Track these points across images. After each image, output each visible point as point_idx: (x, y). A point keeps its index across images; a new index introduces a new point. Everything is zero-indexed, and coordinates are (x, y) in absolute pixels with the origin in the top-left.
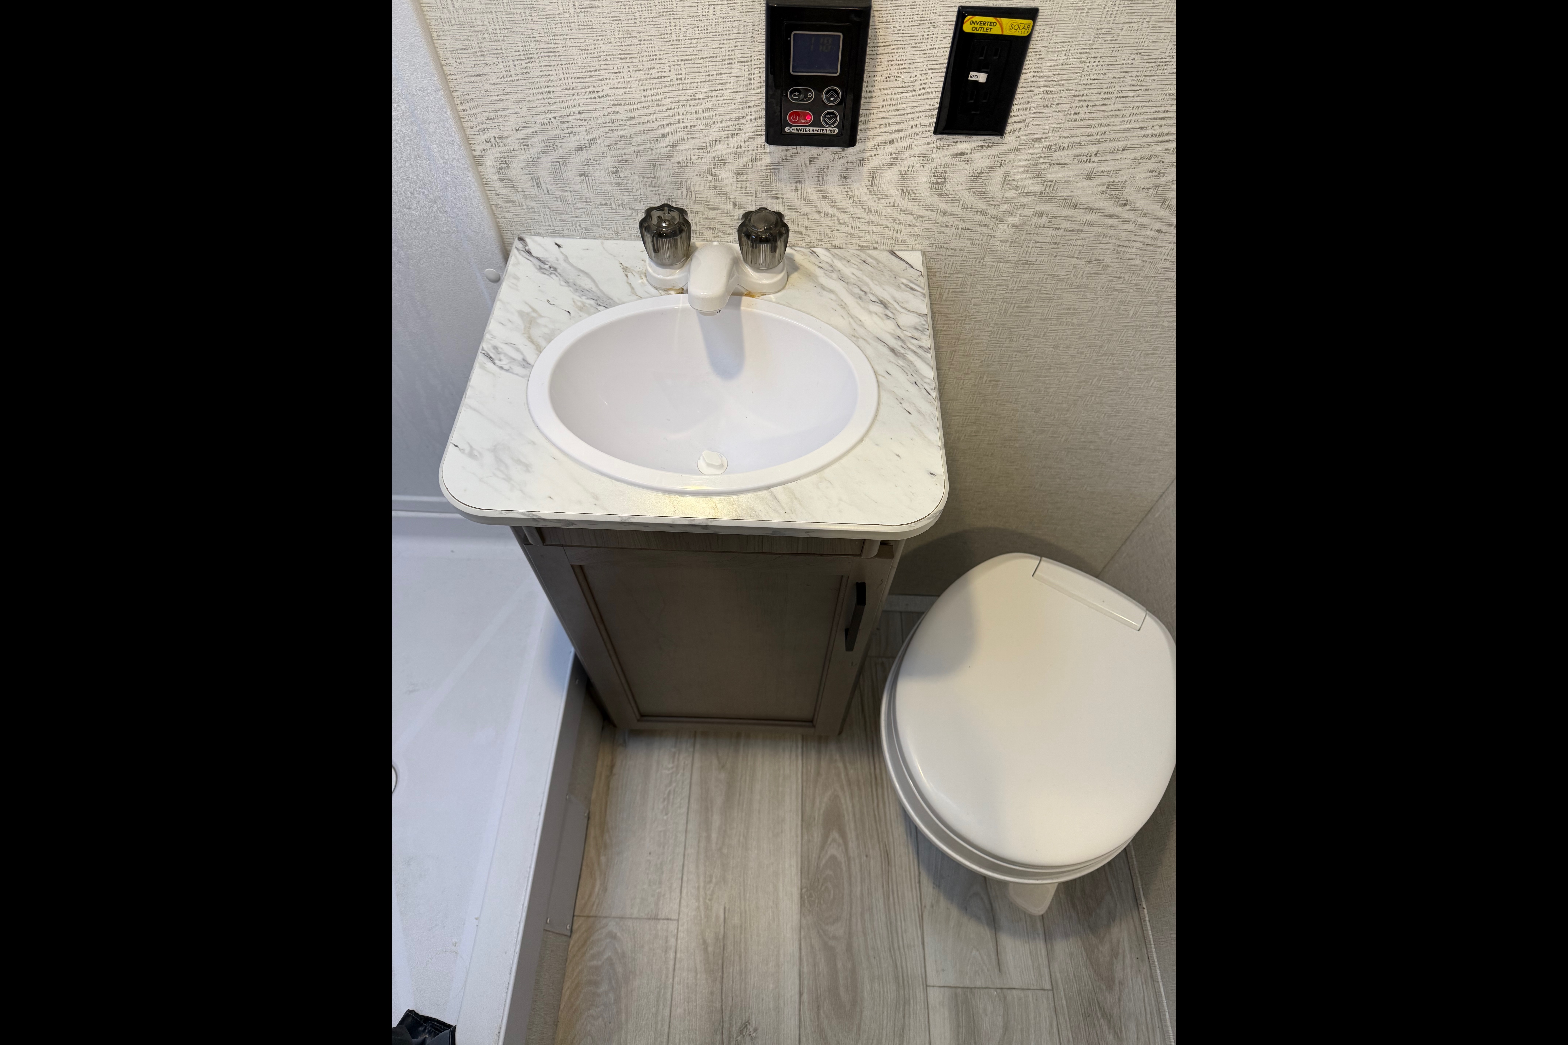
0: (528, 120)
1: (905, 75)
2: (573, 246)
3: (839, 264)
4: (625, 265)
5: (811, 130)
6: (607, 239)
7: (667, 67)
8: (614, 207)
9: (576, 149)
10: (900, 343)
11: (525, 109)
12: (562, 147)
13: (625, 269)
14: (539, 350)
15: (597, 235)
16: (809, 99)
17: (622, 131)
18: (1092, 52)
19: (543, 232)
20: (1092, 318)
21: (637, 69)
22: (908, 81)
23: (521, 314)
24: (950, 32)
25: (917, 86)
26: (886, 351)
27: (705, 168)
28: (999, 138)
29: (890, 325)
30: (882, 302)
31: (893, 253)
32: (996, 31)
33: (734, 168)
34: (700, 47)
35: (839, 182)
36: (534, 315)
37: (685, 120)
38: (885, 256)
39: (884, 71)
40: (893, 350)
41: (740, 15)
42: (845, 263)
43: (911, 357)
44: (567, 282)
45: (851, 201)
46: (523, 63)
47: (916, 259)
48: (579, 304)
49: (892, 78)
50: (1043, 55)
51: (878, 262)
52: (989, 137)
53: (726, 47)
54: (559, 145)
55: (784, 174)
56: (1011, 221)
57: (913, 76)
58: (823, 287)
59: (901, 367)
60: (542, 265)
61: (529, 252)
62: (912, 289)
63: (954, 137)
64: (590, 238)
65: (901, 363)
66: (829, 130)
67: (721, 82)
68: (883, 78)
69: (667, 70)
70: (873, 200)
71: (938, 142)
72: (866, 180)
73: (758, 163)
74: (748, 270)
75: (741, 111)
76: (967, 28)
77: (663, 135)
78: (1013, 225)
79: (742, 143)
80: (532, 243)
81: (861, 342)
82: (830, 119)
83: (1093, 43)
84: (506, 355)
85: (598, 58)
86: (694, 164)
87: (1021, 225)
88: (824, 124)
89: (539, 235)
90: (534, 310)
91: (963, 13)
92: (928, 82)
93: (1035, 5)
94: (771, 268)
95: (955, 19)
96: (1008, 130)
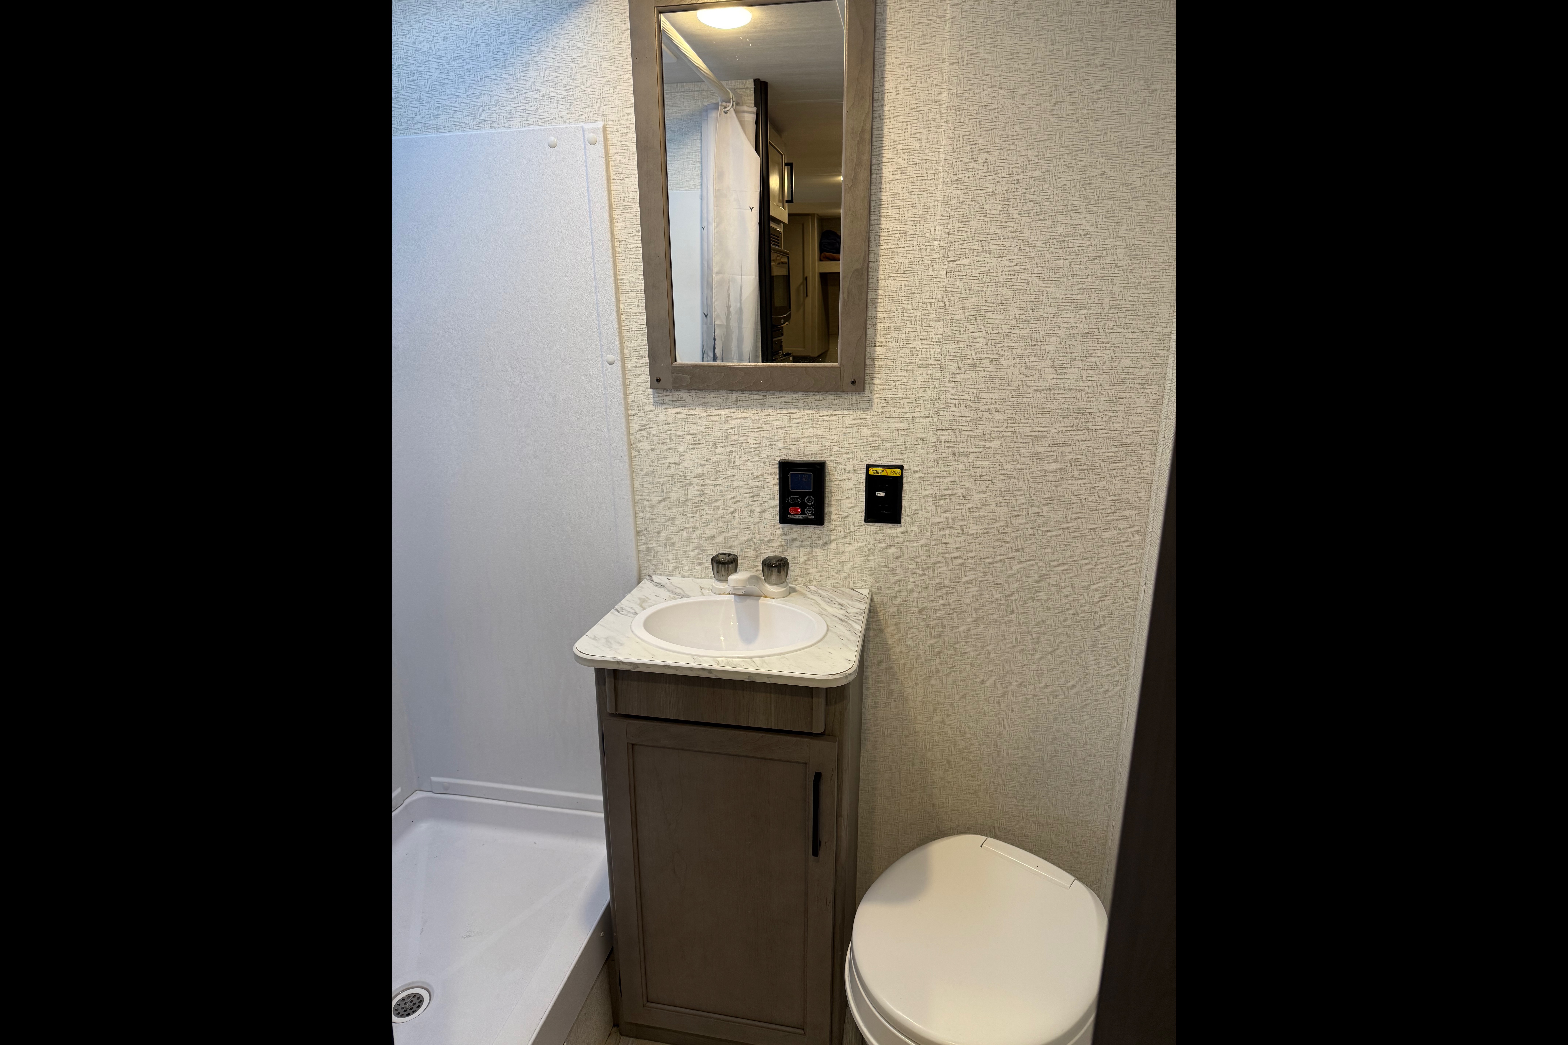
0: (667, 513)
1: (846, 493)
2: (676, 580)
3: (820, 591)
4: (701, 586)
5: (801, 517)
6: (695, 578)
7: (735, 490)
8: (702, 559)
9: (687, 528)
10: (846, 617)
11: (667, 508)
13: (701, 588)
14: (644, 609)
15: (691, 575)
16: (799, 502)
17: (711, 519)
18: (934, 485)
19: (662, 573)
21: (721, 491)
22: (848, 496)
23: (640, 599)
24: (864, 475)
25: (853, 498)
26: (837, 619)
27: (750, 539)
28: (899, 525)
29: (842, 612)
30: (840, 604)
31: (853, 589)
32: (884, 474)
33: (764, 539)
34: (750, 481)
35: (819, 548)
36: (647, 599)
37: (741, 514)
38: (847, 590)
39: (836, 492)
40: (841, 620)
41: (768, 468)
42: (825, 591)
43: (850, 622)
44: (668, 590)
45: (826, 558)
46: (670, 488)
47: (866, 592)
48: (672, 597)
49: (840, 496)
50: (911, 485)
51: (843, 591)
52: (893, 524)
53: (762, 481)
54: (680, 526)
55: (790, 541)
56: (917, 572)
57: (850, 494)
58: (808, 598)
59: (844, 626)
60: (658, 585)
61: (652, 580)
62: (859, 601)
63: (875, 524)
64: (686, 577)
65: (844, 623)
66: (809, 517)
67: (759, 497)
68: (836, 496)
69: (735, 492)
70: (838, 557)
71: (868, 526)
72: (833, 546)
73: (777, 536)
74: (767, 585)
75: (768, 510)
76: (871, 473)
77: (731, 522)
78: (919, 574)
79: (769, 526)
80: (655, 577)
81: (824, 616)
82: (810, 511)
83: (933, 481)
84: (626, 610)
85: (704, 486)
86: (745, 536)
87: (923, 575)
88: (806, 513)
89: (660, 574)
90: (647, 598)
91: (868, 467)
92: (858, 497)
93: (901, 464)
94: (779, 583)
95: (865, 470)
96: (903, 521)
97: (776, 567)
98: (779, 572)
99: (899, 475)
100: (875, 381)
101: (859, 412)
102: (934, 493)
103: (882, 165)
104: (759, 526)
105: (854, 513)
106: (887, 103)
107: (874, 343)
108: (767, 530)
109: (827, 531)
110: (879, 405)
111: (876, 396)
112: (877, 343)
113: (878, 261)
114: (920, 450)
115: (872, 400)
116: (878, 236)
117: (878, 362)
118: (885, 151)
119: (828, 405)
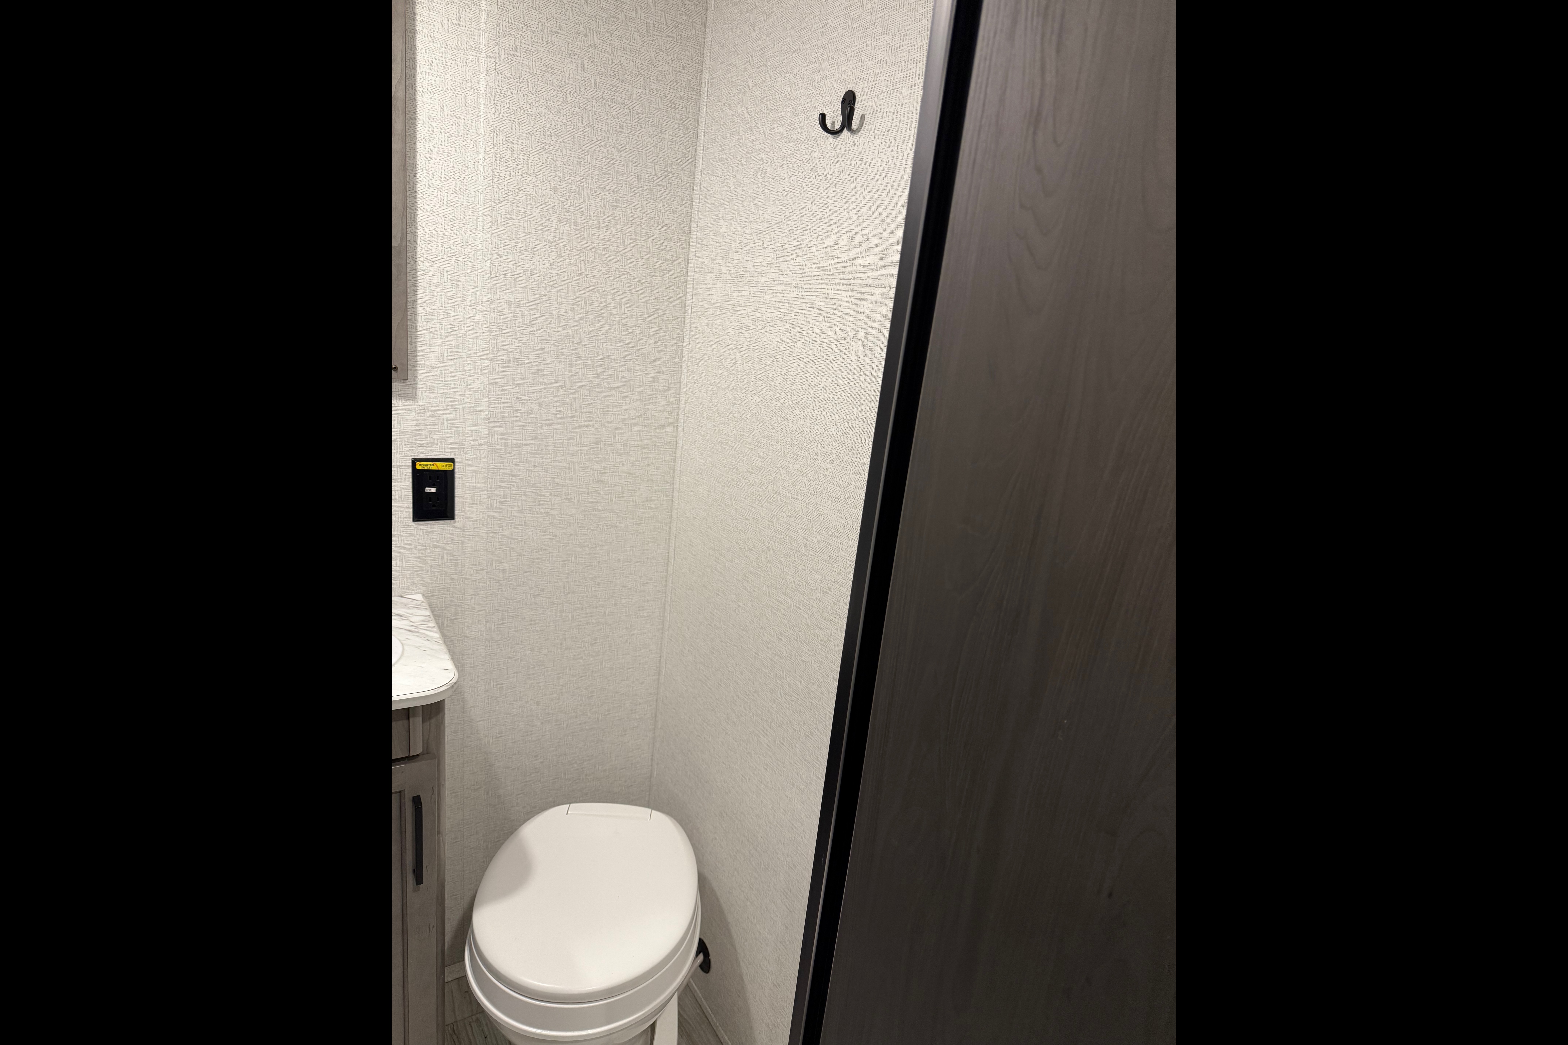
18: (489, 476)
20: (548, 625)
28: (452, 521)
32: (433, 468)
50: (464, 479)
52: (446, 521)
62: (417, 608)
63: (425, 522)
71: (417, 526)
76: (418, 467)
83: (488, 472)
91: (415, 461)
92: (403, 495)
93: (452, 457)
95: (411, 464)
96: (456, 517)
99: (451, 469)
100: (418, 368)
101: (400, 401)
102: (489, 486)
103: (416, 140)
105: (400, 512)
106: (420, 74)
110: (424, 394)
111: (420, 385)
112: (418, 327)
113: (415, 241)
114: (472, 443)
115: (415, 388)
116: (415, 215)
117: (420, 347)
118: (419, 125)
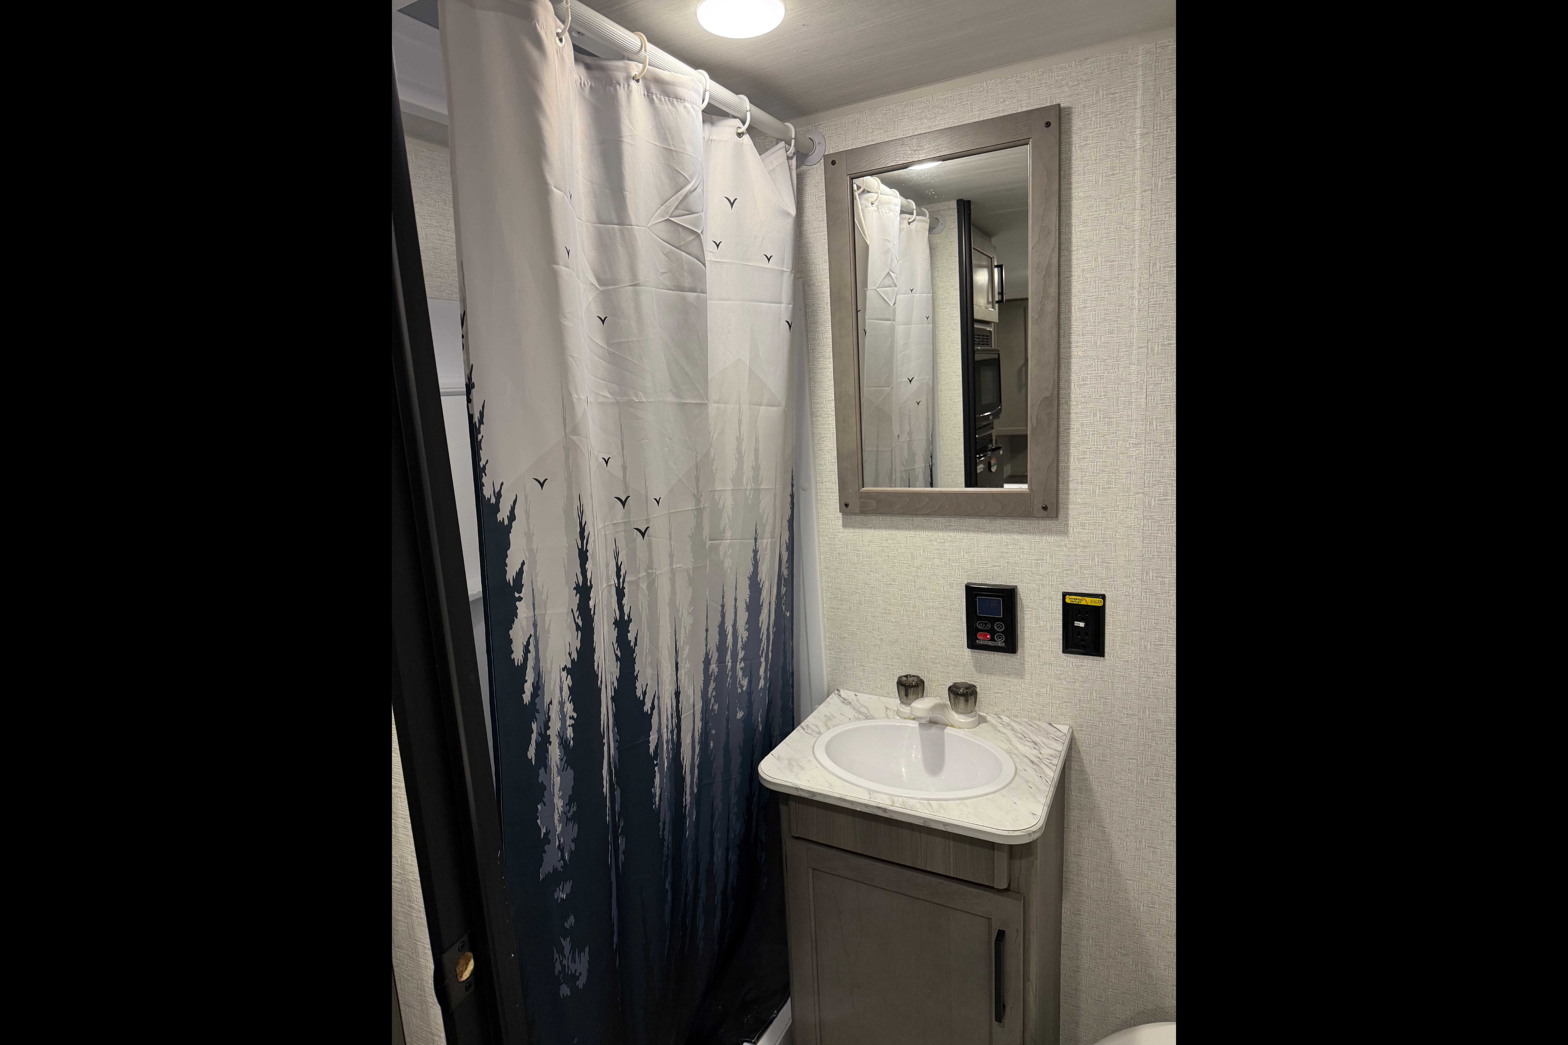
0: (855, 629)
1: (1041, 622)
2: (864, 698)
3: (1013, 724)
4: (887, 706)
5: (990, 643)
6: (882, 696)
8: (888, 678)
9: (874, 646)
10: (1038, 759)
11: (854, 624)
12: (867, 644)
13: (887, 708)
14: (829, 729)
15: (878, 693)
16: (988, 627)
17: (897, 639)
18: (1142, 616)
19: (850, 688)
21: (907, 611)
22: (1042, 624)
23: (826, 716)
24: (1061, 603)
25: (1048, 627)
26: (1028, 761)
27: (937, 661)
28: (1102, 658)
29: (1035, 752)
30: (1034, 742)
31: (1050, 724)
32: (1084, 603)
33: (953, 663)
34: (937, 603)
35: (1012, 676)
36: (832, 717)
37: (928, 636)
38: (1044, 725)
39: (1029, 619)
40: (1032, 762)
41: (955, 590)
42: (1018, 724)
43: (1042, 766)
44: (854, 708)
45: (1020, 688)
46: (858, 605)
47: (1065, 729)
48: (857, 717)
49: (1034, 623)
50: (1115, 617)
51: (1039, 726)
52: (1095, 657)
53: (949, 604)
55: (980, 668)
56: (1125, 711)
57: (1046, 624)
58: (999, 731)
59: (1035, 769)
60: (844, 701)
61: (840, 695)
62: (1056, 740)
63: (1075, 655)
64: (873, 694)
65: (1035, 767)
66: (1000, 643)
67: (946, 619)
68: (1029, 622)
69: (921, 612)
70: (1034, 688)
71: (1066, 658)
72: (1027, 676)
73: (965, 661)
74: (954, 713)
75: (956, 633)
76: (1068, 601)
77: (917, 642)
78: (1127, 714)
79: (957, 650)
80: (842, 693)
81: (1013, 756)
82: (1000, 638)
83: (1141, 611)
84: (811, 728)
85: (891, 605)
86: (932, 658)
87: (1132, 715)
88: (996, 640)
89: (847, 689)
90: (833, 716)
91: (1065, 595)
92: (1054, 626)
93: (1103, 593)
94: (966, 712)
95: (1062, 597)
96: (1106, 654)
97: (962, 695)
98: (967, 701)
99: (1101, 604)
100: (1070, 506)
101: (1053, 537)
102: (1142, 626)
103: (1071, 295)
104: (947, 649)
105: (1050, 642)
106: (1075, 235)
107: (1068, 468)
108: (955, 653)
109: (1021, 659)
110: (1075, 530)
111: (1071, 522)
112: (1071, 467)
113: (1069, 387)
114: (1125, 580)
115: (1067, 525)
116: (1069, 363)
117: (1072, 486)
118: (1074, 281)
119: (1018, 529)
